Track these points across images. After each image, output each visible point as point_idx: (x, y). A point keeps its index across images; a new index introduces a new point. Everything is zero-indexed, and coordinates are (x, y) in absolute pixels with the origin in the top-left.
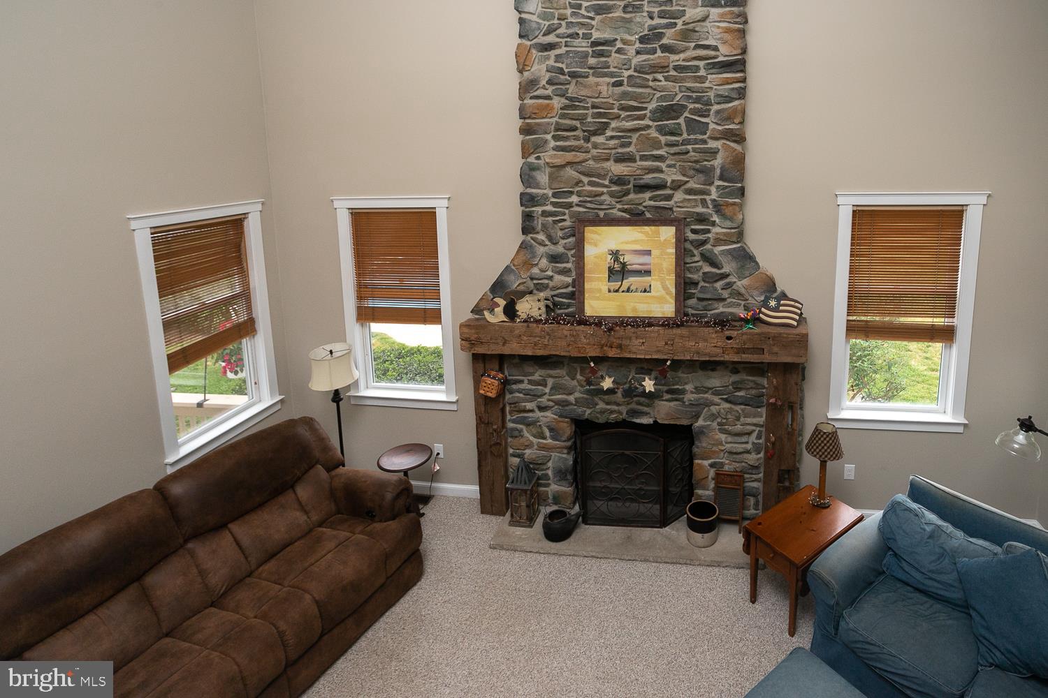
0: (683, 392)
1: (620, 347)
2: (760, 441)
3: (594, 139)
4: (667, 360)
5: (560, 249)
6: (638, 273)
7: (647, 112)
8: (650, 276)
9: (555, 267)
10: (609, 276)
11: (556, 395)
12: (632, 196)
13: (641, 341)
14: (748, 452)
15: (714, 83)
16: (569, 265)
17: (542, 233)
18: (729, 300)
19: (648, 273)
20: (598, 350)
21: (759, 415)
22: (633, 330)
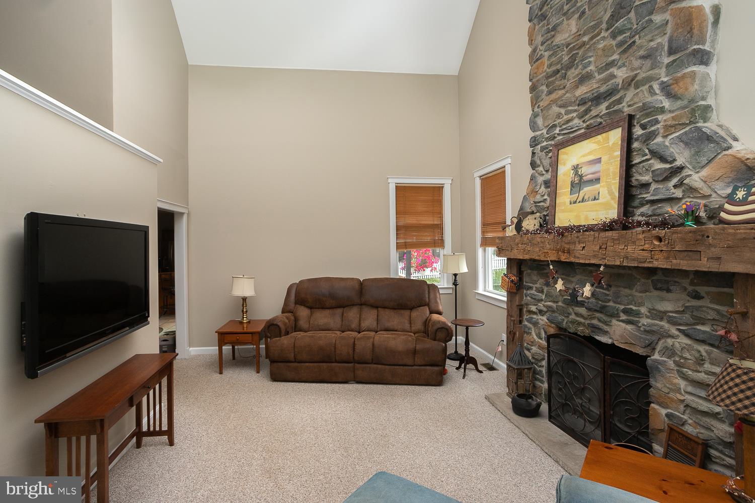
0: (638, 314)
1: (569, 252)
3: (568, 73)
4: (599, 266)
5: (549, 176)
6: (591, 182)
8: (599, 183)
9: (548, 191)
10: (571, 190)
12: (592, 111)
13: (582, 245)
17: (541, 165)
19: (598, 180)
20: (556, 255)
22: (576, 235)
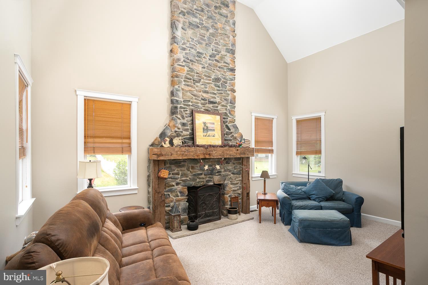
0: (221, 172)
1: (210, 155)
2: (241, 186)
3: (196, 84)
4: (222, 158)
5: (185, 121)
6: (211, 130)
7: (211, 79)
8: (214, 131)
9: (184, 128)
10: (203, 131)
11: (183, 178)
12: (207, 105)
13: (216, 152)
14: (238, 190)
15: (228, 74)
16: (188, 127)
17: (179, 115)
18: (232, 141)
19: (214, 130)
20: (203, 156)
21: (240, 177)
22: (213, 148)
